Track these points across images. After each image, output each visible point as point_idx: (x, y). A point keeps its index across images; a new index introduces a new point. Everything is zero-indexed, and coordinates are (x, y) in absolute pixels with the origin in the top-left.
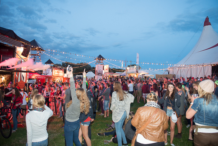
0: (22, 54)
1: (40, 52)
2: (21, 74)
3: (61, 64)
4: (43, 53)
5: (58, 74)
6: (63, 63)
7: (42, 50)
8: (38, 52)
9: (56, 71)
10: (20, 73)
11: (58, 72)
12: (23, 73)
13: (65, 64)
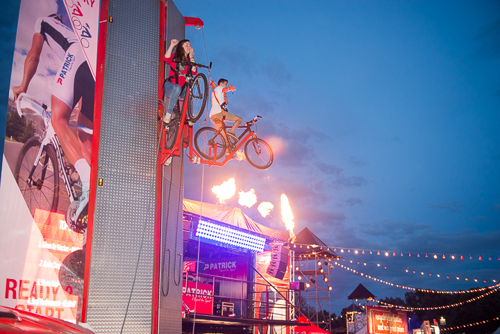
0: (270, 271)
1: (326, 264)
2: (271, 330)
3: (403, 298)
4: (334, 264)
5: (386, 328)
6: (407, 294)
7: (330, 255)
8: (320, 264)
9: (379, 318)
10: (269, 327)
11: (386, 323)
12: (277, 328)
13: (417, 298)
